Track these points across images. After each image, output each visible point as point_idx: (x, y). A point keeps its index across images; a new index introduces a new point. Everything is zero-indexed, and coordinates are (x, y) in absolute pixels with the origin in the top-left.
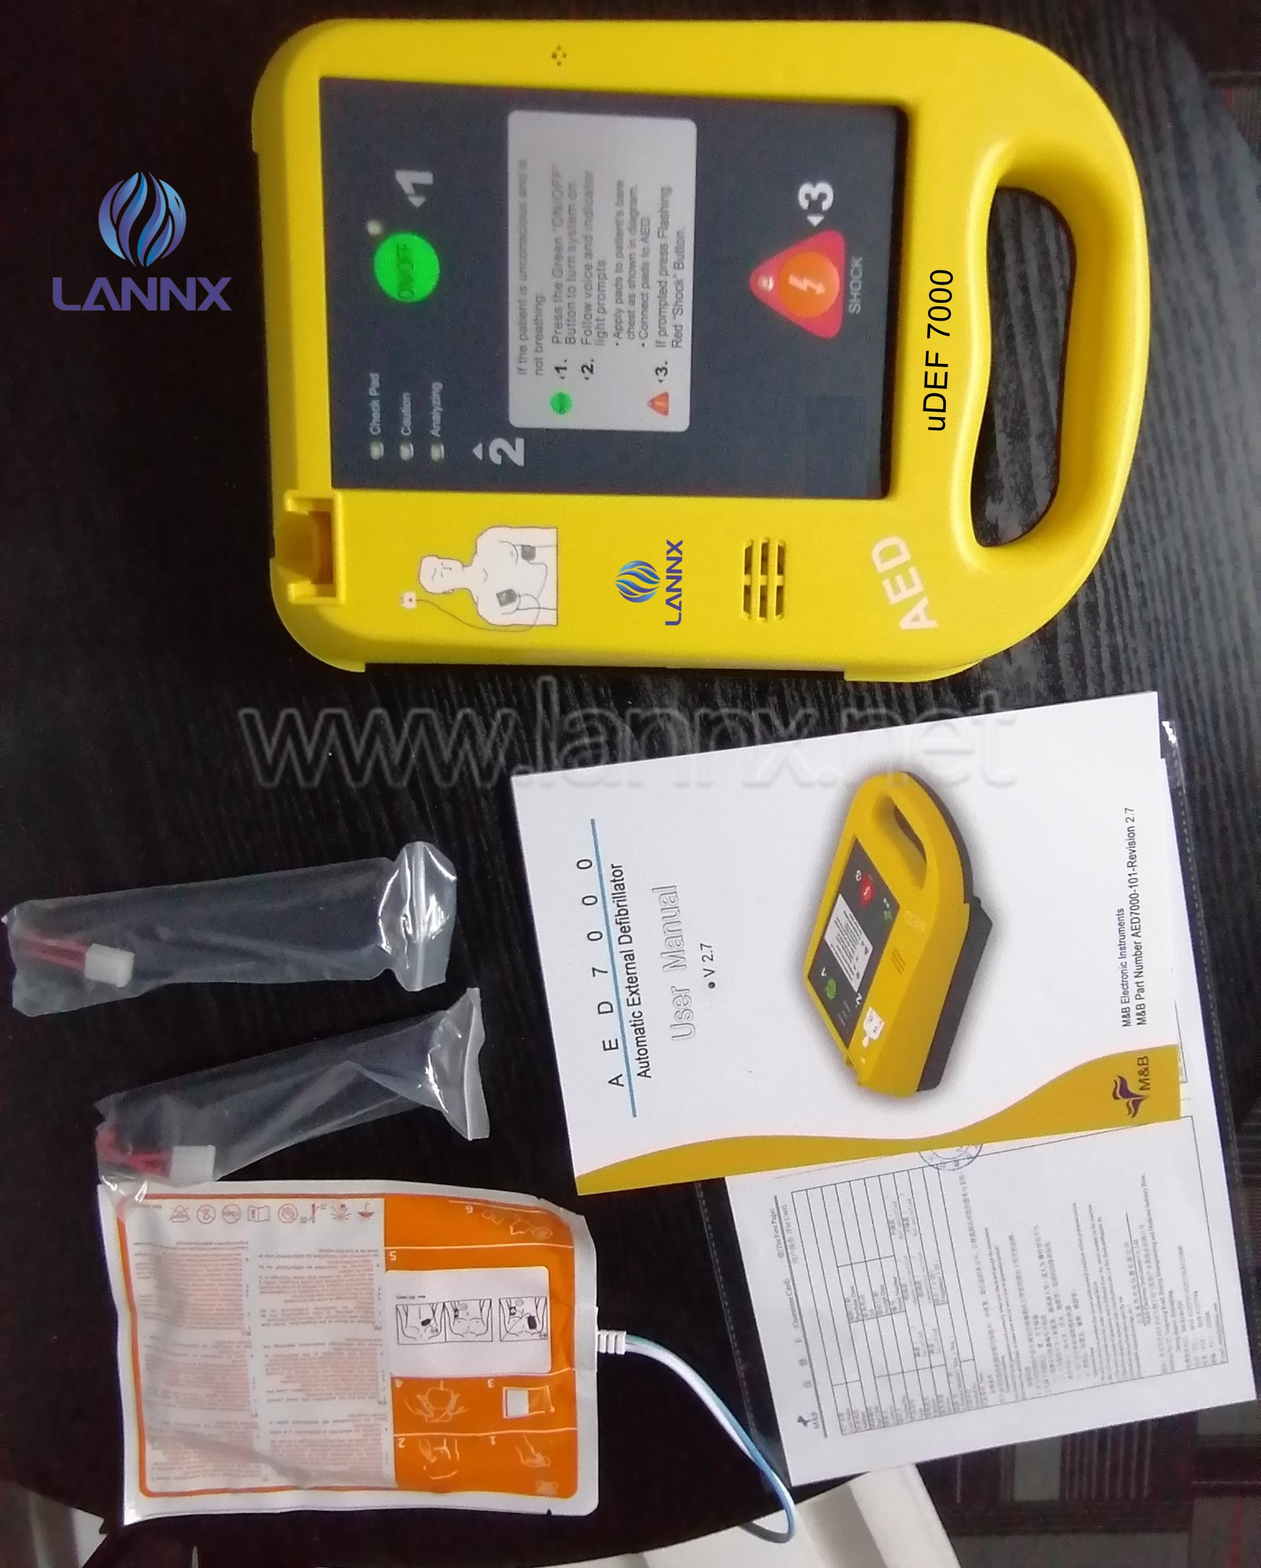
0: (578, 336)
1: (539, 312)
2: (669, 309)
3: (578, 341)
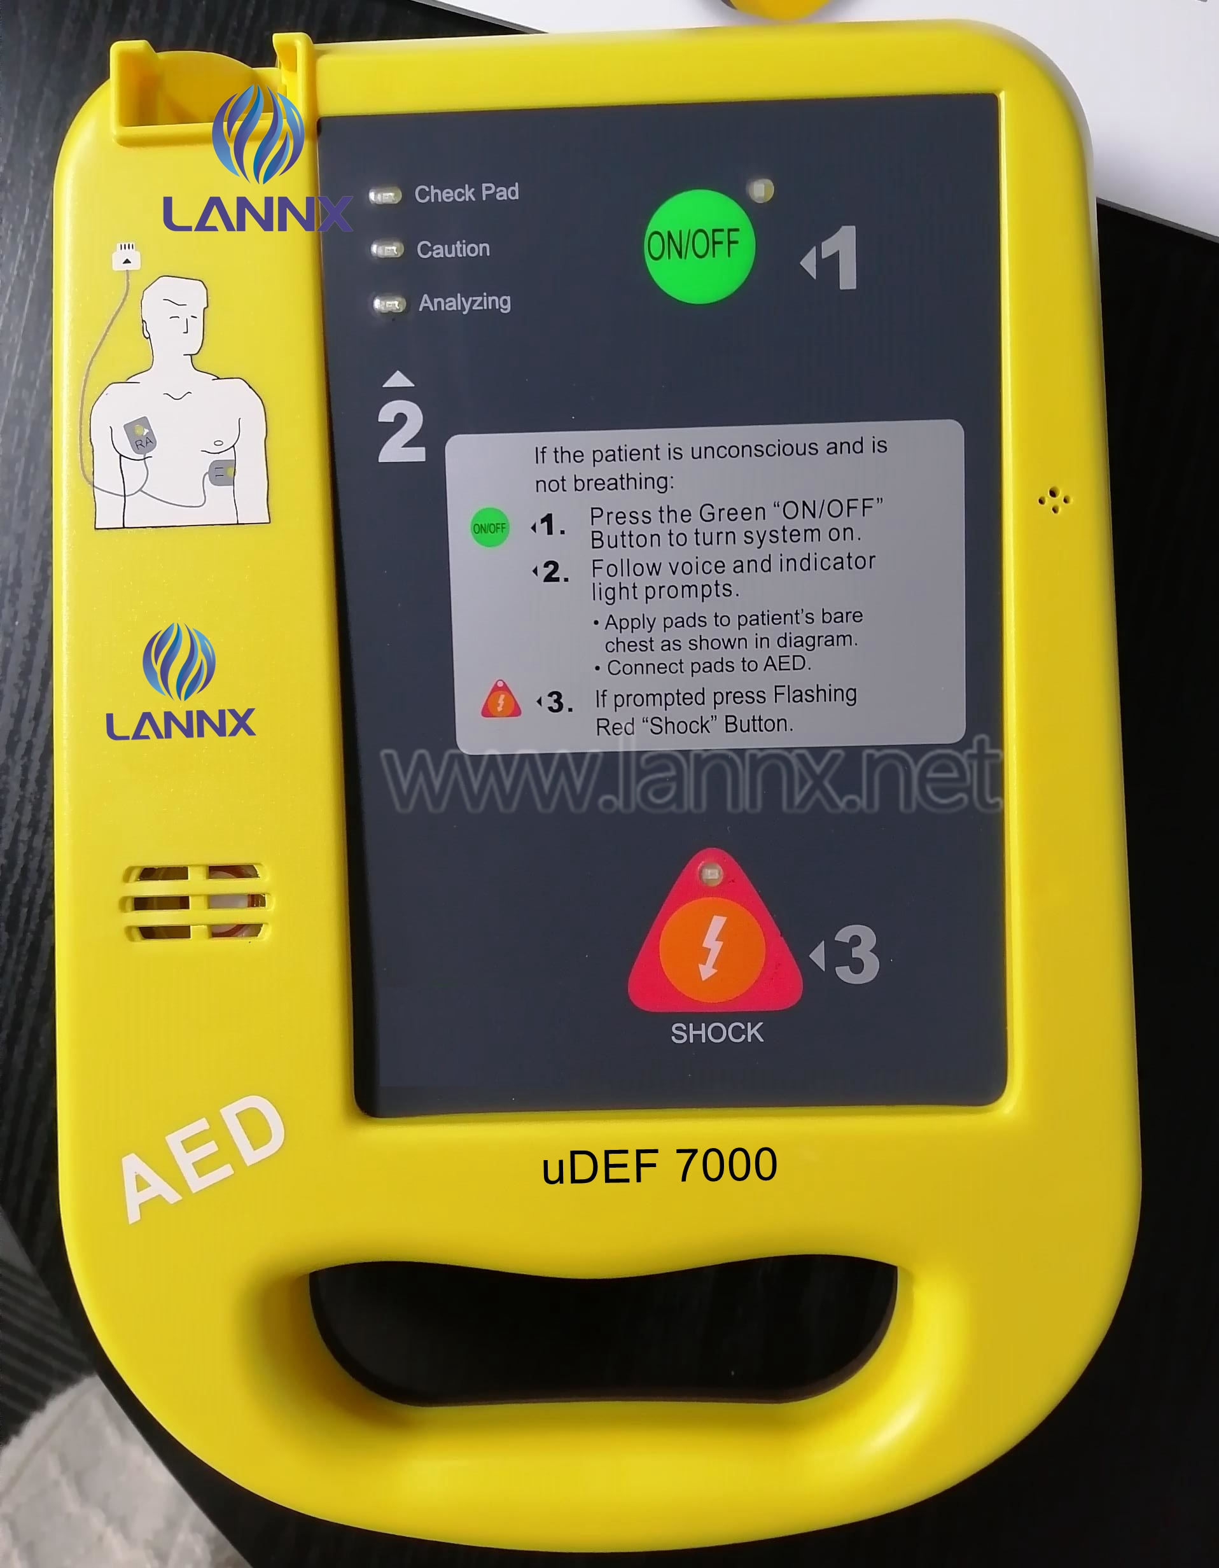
3: (597, 554)
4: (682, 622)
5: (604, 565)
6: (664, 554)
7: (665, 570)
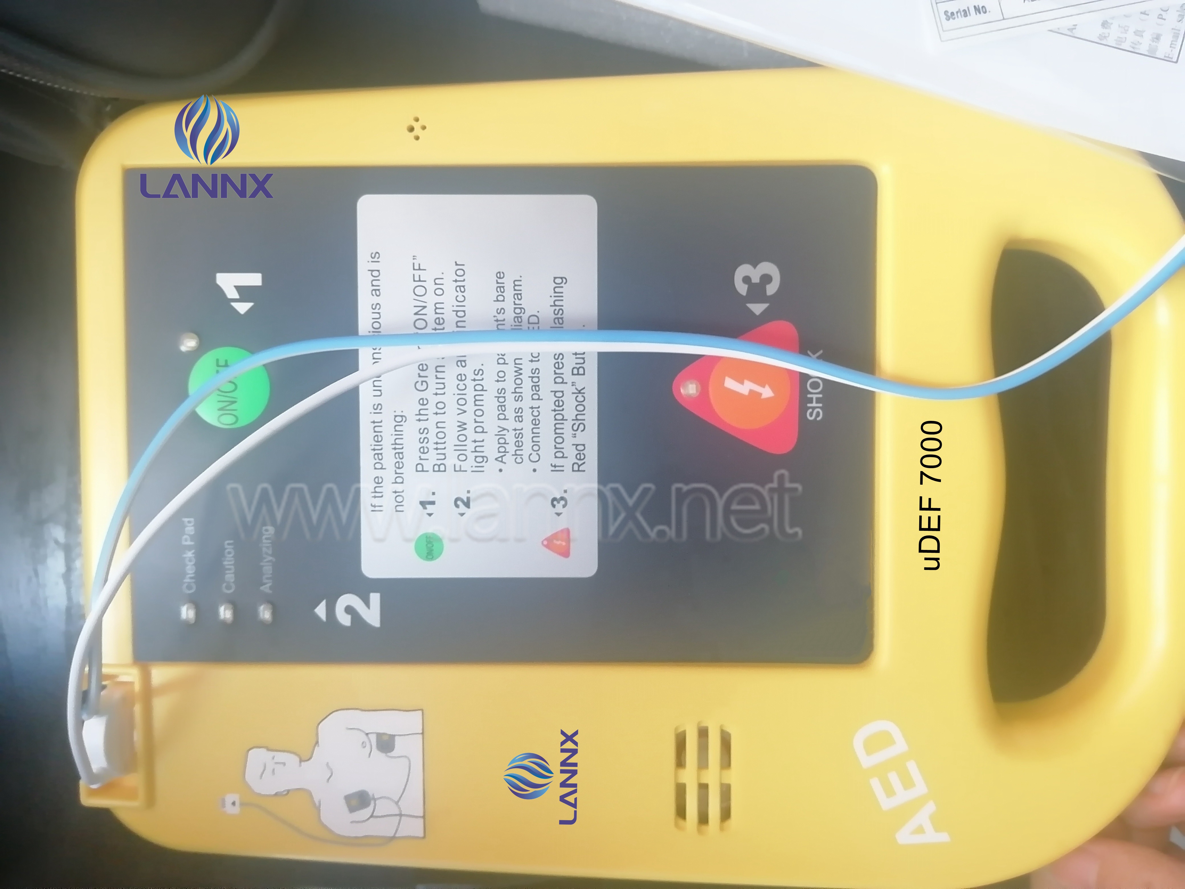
0: (451, 461)
2: (567, 426)
3: (450, 469)
4: (502, 407)
5: (458, 463)
6: (451, 418)
7: (463, 418)
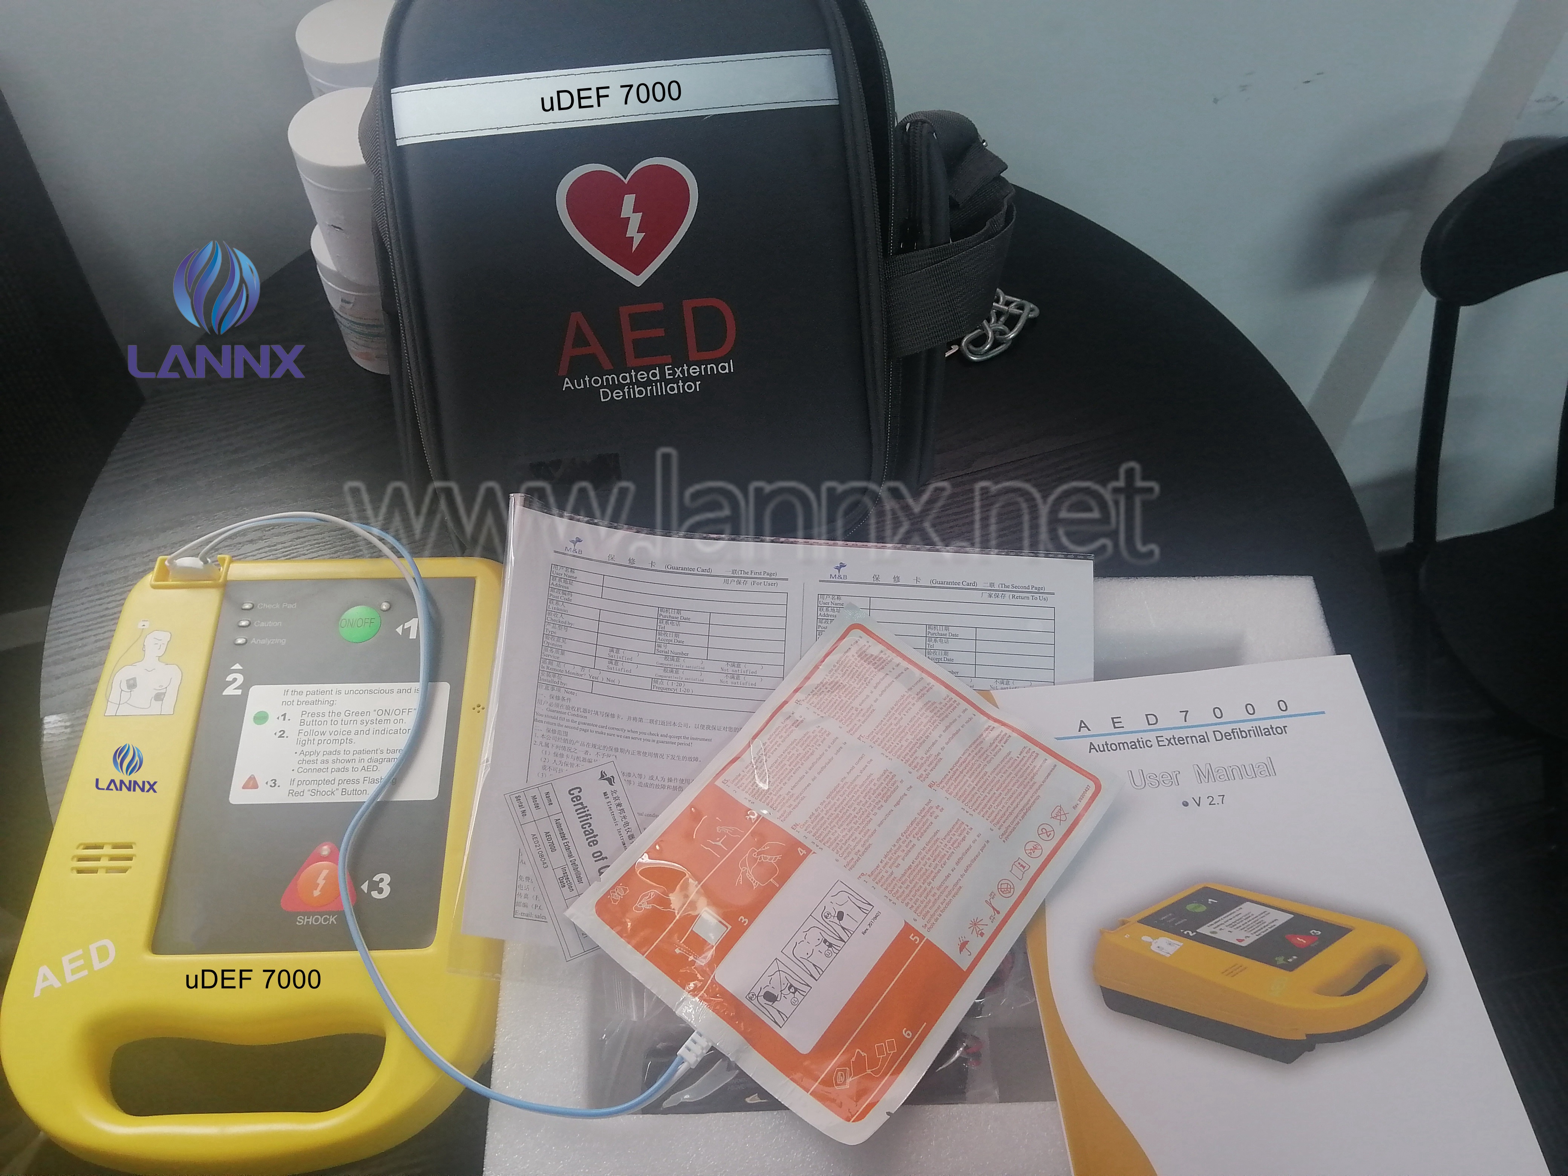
0: (305, 728)
1: (323, 703)
2: (315, 787)
3: (301, 728)
4: (331, 753)
5: (303, 732)
6: (328, 728)
7: (328, 734)
